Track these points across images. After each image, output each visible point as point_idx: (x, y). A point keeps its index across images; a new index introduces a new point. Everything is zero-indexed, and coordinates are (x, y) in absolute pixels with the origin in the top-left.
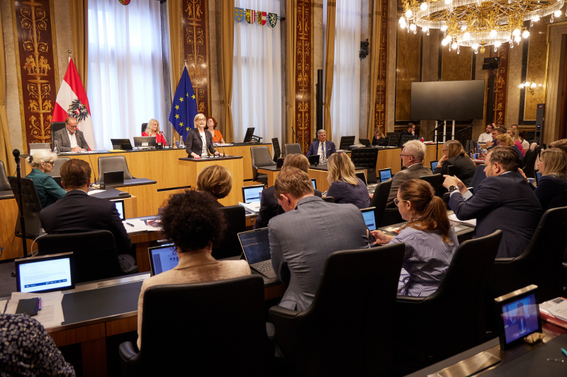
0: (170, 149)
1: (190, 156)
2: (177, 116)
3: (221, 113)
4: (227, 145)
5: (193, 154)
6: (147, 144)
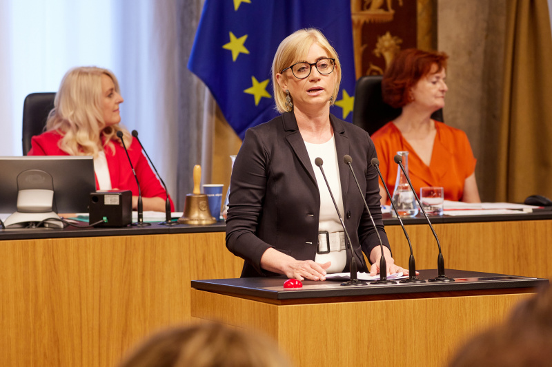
0: (170, 228)
1: (255, 270)
2: (236, 46)
3: (491, 29)
4: (501, 208)
5: (273, 257)
6: (44, 198)
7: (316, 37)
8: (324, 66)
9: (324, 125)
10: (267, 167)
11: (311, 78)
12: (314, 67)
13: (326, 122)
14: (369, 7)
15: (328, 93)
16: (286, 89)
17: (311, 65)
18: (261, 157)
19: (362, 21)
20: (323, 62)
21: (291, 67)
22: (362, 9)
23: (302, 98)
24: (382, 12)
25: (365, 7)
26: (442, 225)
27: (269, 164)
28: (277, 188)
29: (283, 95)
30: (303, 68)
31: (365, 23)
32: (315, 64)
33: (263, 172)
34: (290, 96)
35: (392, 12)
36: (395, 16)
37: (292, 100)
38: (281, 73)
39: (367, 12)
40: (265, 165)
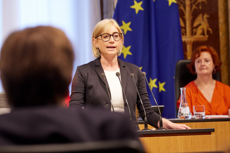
7: (113, 23)
8: (116, 36)
9: (115, 63)
10: (85, 83)
11: (110, 41)
12: (112, 37)
13: (115, 62)
14: (195, 34)
15: (117, 50)
16: (97, 46)
17: (111, 35)
18: (82, 78)
19: (192, 41)
20: (116, 34)
21: (101, 35)
22: (192, 35)
23: (104, 51)
24: (202, 36)
25: (194, 34)
26: (203, 123)
27: (86, 81)
28: (91, 92)
29: (96, 49)
30: (107, 36)
31: (194, 42)
32: (112, 35)
33: (84, 85)
34: (99, 50)
35: (207, 36)
36: (209, 38)
37: (100, 52)
38: (95, 38)
39: (194, 37)
40: (84, 82)
